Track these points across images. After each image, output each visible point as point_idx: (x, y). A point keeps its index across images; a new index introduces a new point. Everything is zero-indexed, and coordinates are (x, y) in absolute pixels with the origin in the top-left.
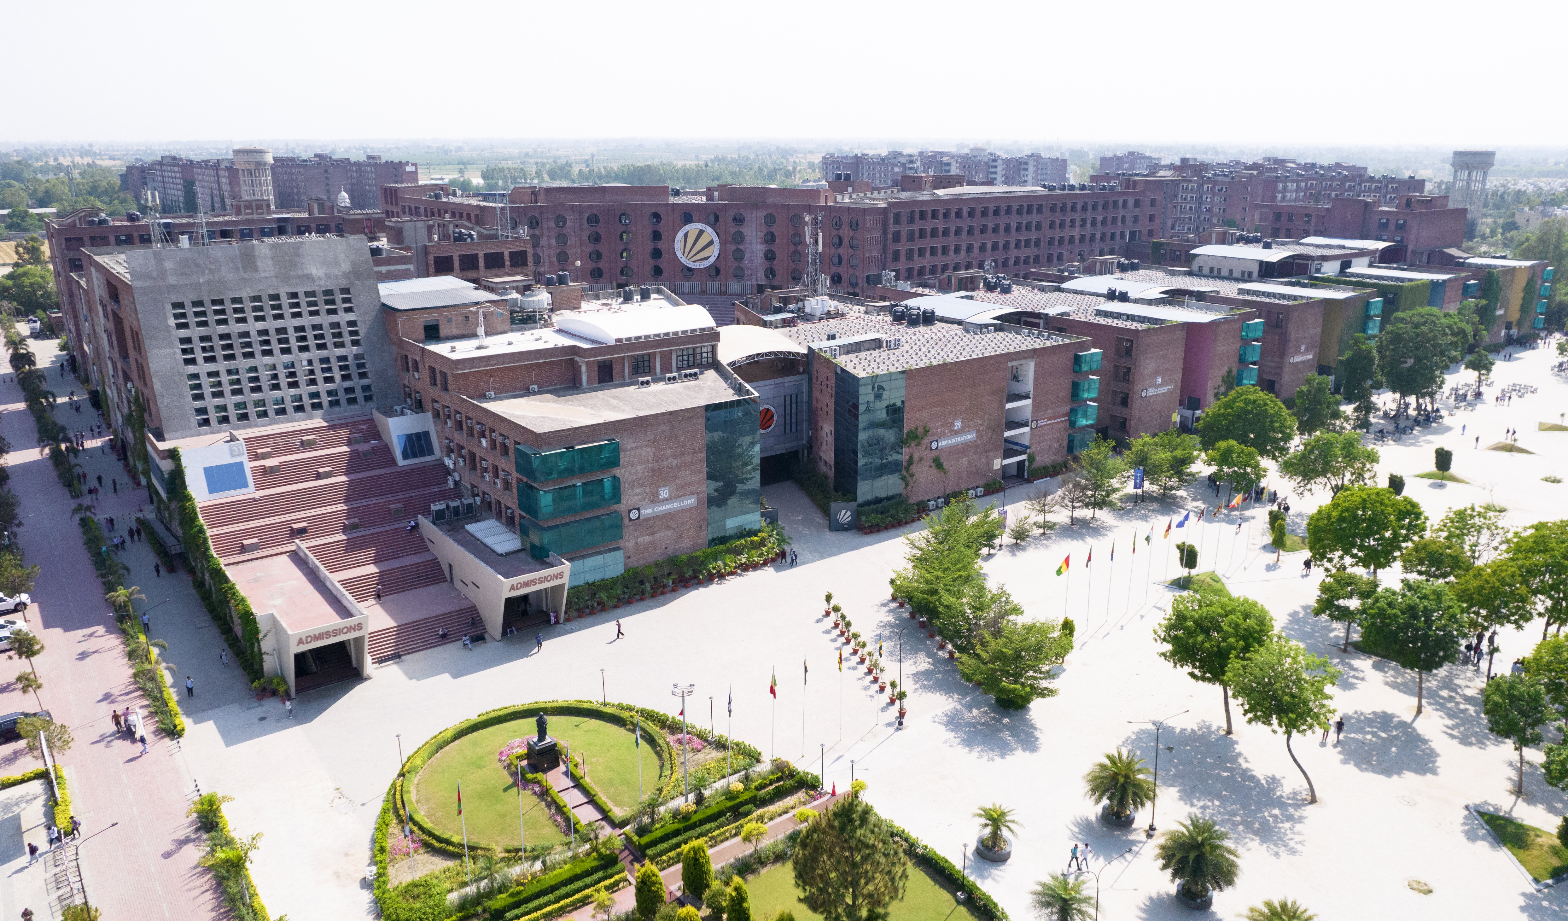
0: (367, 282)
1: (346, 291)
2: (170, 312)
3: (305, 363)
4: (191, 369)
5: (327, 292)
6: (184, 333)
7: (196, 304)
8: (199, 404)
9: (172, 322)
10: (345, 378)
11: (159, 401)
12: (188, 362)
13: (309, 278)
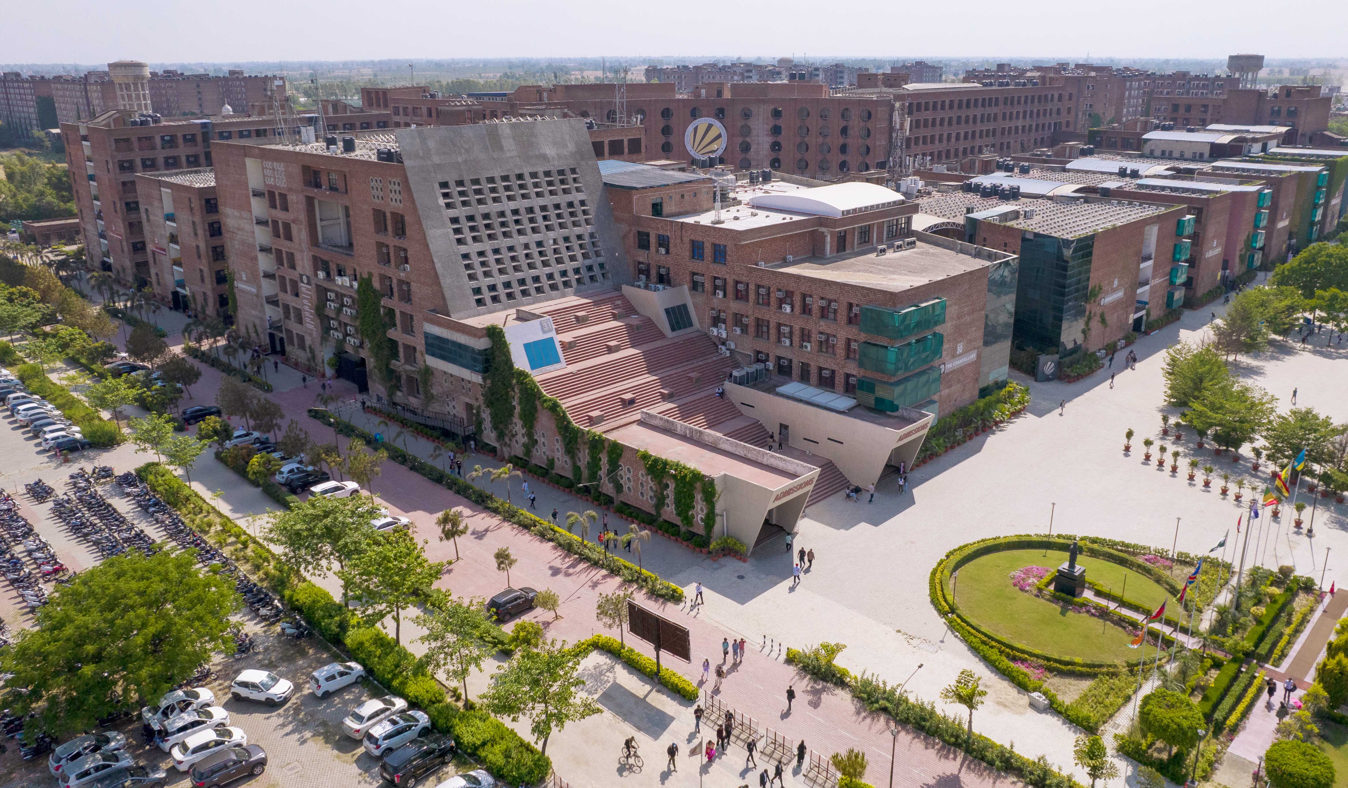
0: (590, 163)
1: (573, 171)
2: (439, 191)
3: (551, 242)
4: (463, 249)
5: (561, 172)
6: (452, 213)
7: (460, 183)
8: (474, 284)
9: (442, 201)
10: (585, 256)
11: (442, 282)
12: (459, 241)
13: (544, 157)
